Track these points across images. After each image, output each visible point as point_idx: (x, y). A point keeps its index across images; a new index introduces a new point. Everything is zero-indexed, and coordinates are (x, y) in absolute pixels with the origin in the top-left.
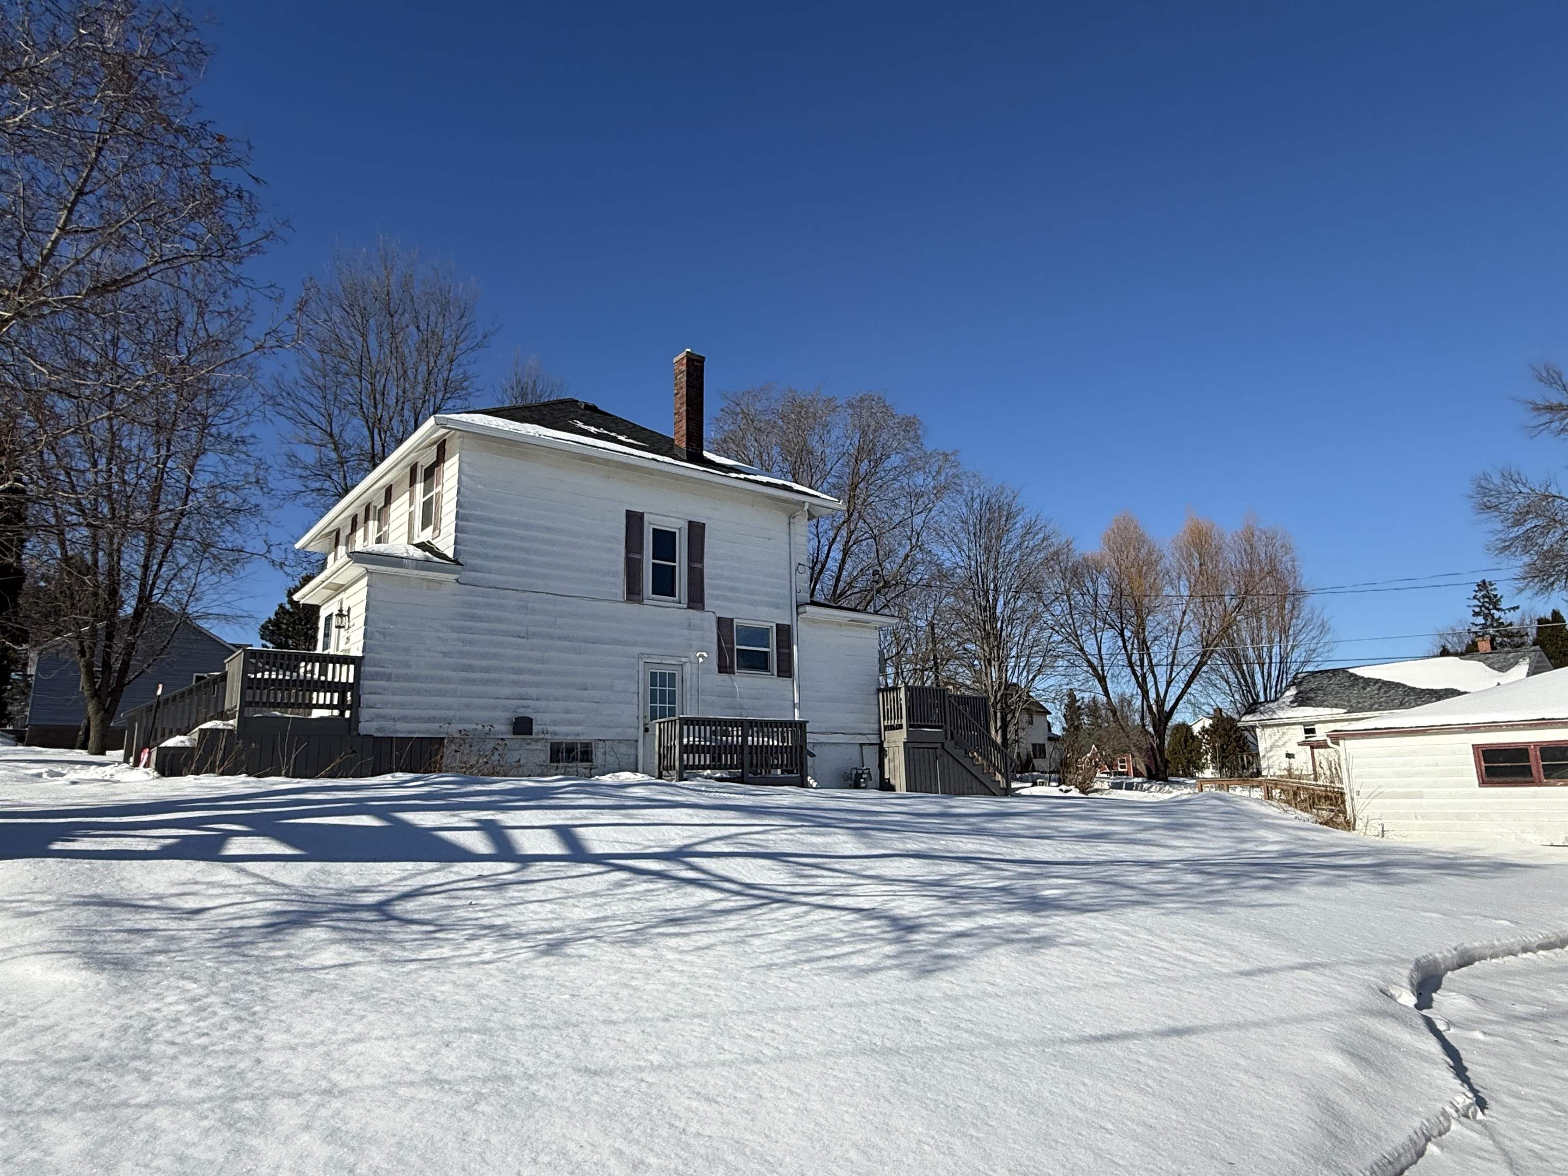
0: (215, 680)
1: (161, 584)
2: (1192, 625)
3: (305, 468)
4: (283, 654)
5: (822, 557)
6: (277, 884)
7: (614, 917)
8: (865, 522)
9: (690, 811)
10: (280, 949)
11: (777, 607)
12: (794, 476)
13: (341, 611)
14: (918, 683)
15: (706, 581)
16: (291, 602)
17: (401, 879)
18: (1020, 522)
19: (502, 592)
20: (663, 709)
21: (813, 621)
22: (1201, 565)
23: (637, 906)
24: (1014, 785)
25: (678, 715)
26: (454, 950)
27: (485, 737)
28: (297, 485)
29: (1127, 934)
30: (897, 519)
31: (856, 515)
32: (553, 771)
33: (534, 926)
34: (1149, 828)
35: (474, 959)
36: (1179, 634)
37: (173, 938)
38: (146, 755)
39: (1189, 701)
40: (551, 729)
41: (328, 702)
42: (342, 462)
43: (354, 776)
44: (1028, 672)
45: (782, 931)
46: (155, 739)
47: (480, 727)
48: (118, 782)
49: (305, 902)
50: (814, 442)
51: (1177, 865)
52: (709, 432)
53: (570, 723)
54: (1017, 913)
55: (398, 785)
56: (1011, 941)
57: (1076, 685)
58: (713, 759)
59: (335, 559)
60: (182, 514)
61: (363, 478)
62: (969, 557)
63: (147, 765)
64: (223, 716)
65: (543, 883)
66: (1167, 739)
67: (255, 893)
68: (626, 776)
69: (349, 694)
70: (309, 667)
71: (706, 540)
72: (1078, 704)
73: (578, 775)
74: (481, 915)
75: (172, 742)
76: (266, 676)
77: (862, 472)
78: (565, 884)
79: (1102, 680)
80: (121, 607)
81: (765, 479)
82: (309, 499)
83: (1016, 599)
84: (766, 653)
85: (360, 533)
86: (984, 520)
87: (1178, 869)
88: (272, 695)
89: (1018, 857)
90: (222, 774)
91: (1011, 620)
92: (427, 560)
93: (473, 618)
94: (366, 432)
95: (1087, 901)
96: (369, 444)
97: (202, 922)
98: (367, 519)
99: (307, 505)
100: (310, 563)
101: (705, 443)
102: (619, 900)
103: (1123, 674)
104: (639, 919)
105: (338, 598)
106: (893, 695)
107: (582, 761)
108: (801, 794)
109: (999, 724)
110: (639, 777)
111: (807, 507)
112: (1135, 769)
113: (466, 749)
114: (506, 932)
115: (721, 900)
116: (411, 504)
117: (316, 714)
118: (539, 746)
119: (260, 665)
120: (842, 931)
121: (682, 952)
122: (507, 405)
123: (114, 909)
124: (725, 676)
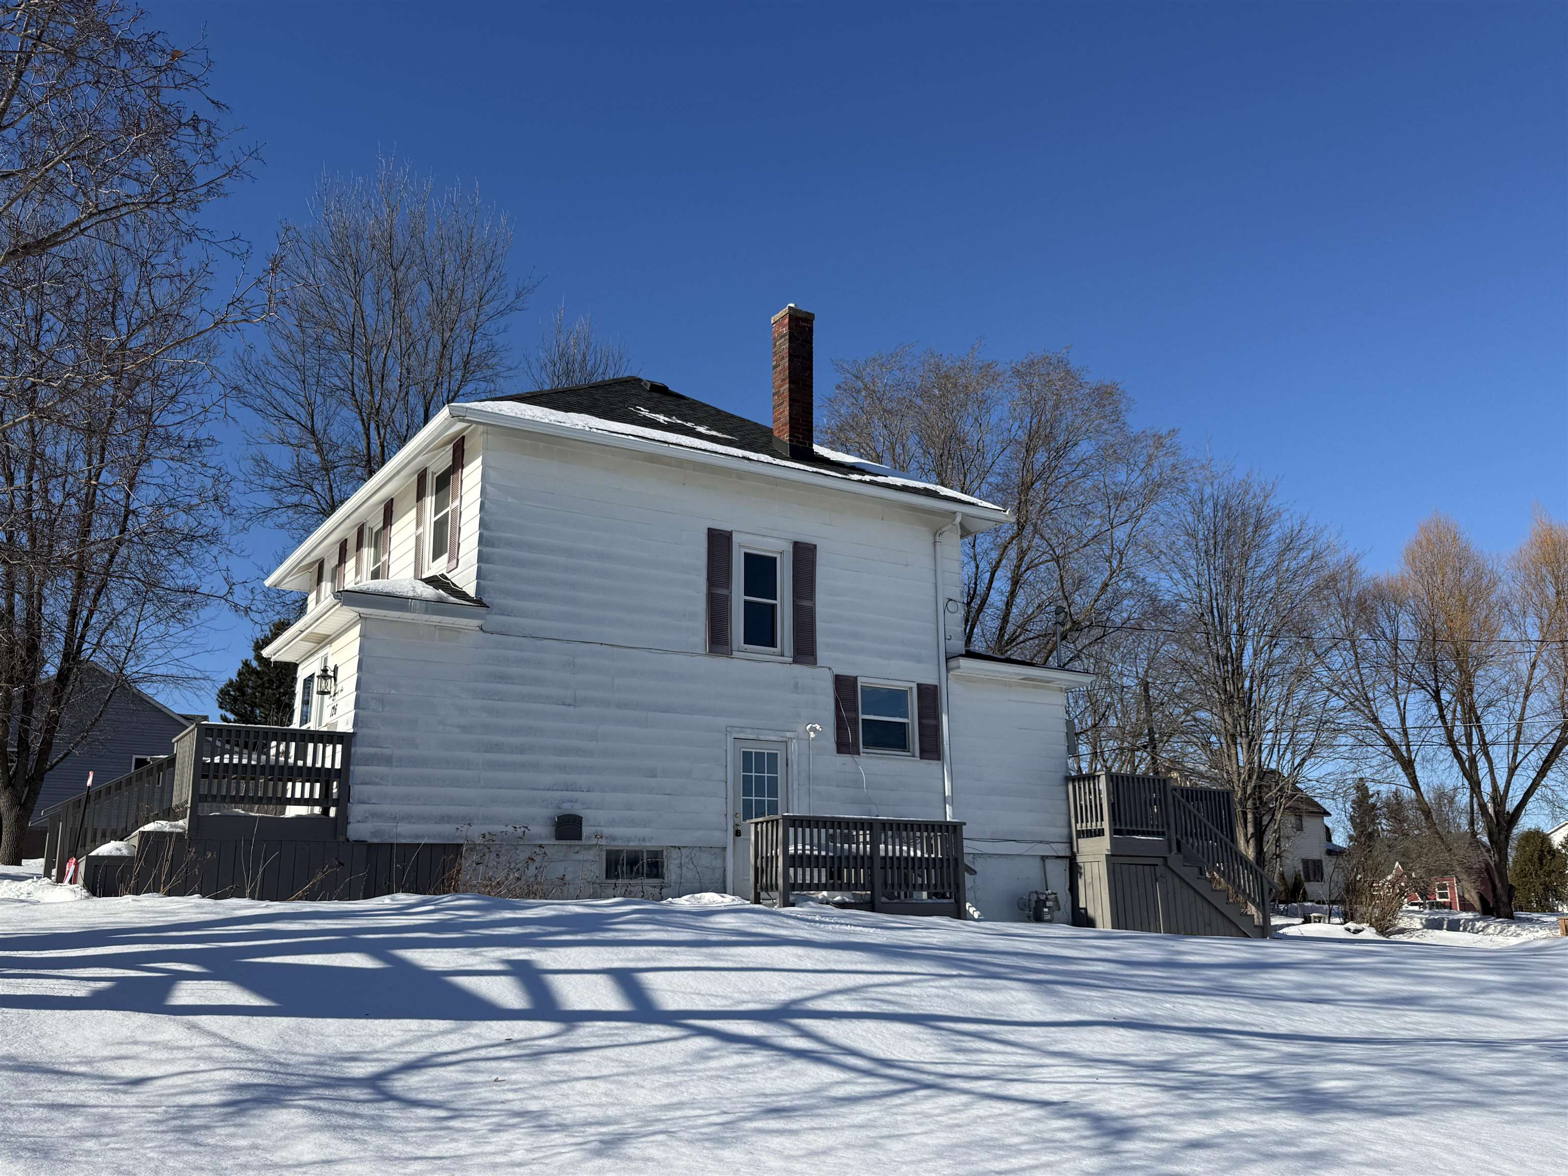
0: (160, 765)
1: (92, 637)
2: (1546, 683)
3: (279, 477)
4: (248, 731)
5: (982, 588)
6: (239, 1047)
7: (692, 1104)
8: (1042, 537)
9: (800, 951)
10: (244, 1137)
11: (919, 660)
12: (939, 475)
13: (325, 670)
14: (1126, 769)
15: (820, 625)
16: (259, 658)
17: (402, 1044)
18: (1276, 532)
19: (539, 643)
20: (760, 803)
21: (969, 680)
22: (1558, 593)
23: (726, 1087)
24: (1276, 921)
25: (782, 813)
26: (473, 1145)
27: (517, 841)
28: (266, 500)
29: (1450, 1150)
30: (1089, 533)
31: (1029, 529)
32: (610, 891)
33: (581, 1114)
34: (1485, 989)
35: (499, 1159)
36: (1526, 697)
37: (105, 1117)
38: (73, 867)
39: (1544, 798)
40: (607, 831)
41: (307, 796)
42: (327, 468)
43: (341, 898)
44: (1293, 753)
45: (932, 1131)
46: (84, 845)
47: (510, 829)
48: (37, 903)
49: (276, 1072)
50: (968, 428)
51: (1529, 1047)
52: (821, 418)
53: (633, 823)
54: (1282, 1114)
55: (401, 911)
56: (1273, 1157)
57: (1367, 773)
58: (831, 876)
59: (318, 601)
60: (119, 543)
61: (355, 489)
62: (1199, 586)
63: (73, 881)
64: (169, 814)
65: (594, 1053)
66: (1512, 854)
67: (210, 1059)
68: (710, 899)
69: (335, 783)
70: (282, 747)
71: (818, 567)
72: (1372, 800)
73: (644, 897)
74: (510, 1096)
75: (108, 849)
76: (226, 761)
77: (1038, 467)
78: (627, 1054)
79: (1408, 766)
80: (42, 666)
81: (899, 481)
82: (284, 519)
83: (1272, 646)
84: (904, 724)
85: (351, 564)
86: (1222, 531)
87: (1529, 1054)
88: (233, 785)
89: (1282, 1030)
90: (169, 894)
91: (1264, 678)
92: (441, 601)
93: (502, 678)
94: (359, 426)
95: (1389, 1099)
96: (364, 444)
97: (143, 1097)
98: (359, 546)
99: (281, 527)
100: (284, 604)
101: (815, 434)
102: (700, 1079)
103: (1441, 757)
104: (728, 1107)
105: (322, 653)
106: (1086, 786)
107: (649, 876)
108: (957, 930)
109: (1250, 830)
110: (728, 900)
111: (959, 519)
112: (1462, 898)
113: (491, 859)
114: (545, 1122)
115: (844, 1082)
116: (418, 526)
117: (292, 811)
118: (590, 855)
119: (218, 744)
120: (1020, 1134)
121: (789, 1157)
122: (547, 387)
123: (31, 1075)
124: (846, 758)
